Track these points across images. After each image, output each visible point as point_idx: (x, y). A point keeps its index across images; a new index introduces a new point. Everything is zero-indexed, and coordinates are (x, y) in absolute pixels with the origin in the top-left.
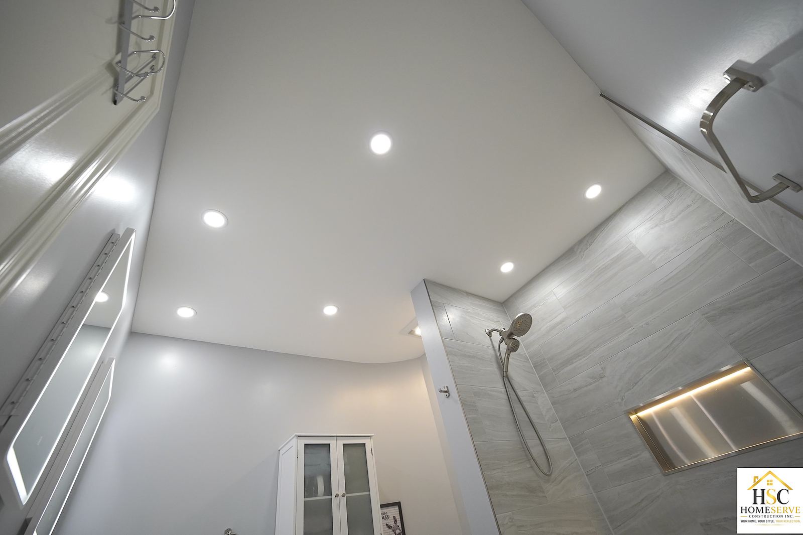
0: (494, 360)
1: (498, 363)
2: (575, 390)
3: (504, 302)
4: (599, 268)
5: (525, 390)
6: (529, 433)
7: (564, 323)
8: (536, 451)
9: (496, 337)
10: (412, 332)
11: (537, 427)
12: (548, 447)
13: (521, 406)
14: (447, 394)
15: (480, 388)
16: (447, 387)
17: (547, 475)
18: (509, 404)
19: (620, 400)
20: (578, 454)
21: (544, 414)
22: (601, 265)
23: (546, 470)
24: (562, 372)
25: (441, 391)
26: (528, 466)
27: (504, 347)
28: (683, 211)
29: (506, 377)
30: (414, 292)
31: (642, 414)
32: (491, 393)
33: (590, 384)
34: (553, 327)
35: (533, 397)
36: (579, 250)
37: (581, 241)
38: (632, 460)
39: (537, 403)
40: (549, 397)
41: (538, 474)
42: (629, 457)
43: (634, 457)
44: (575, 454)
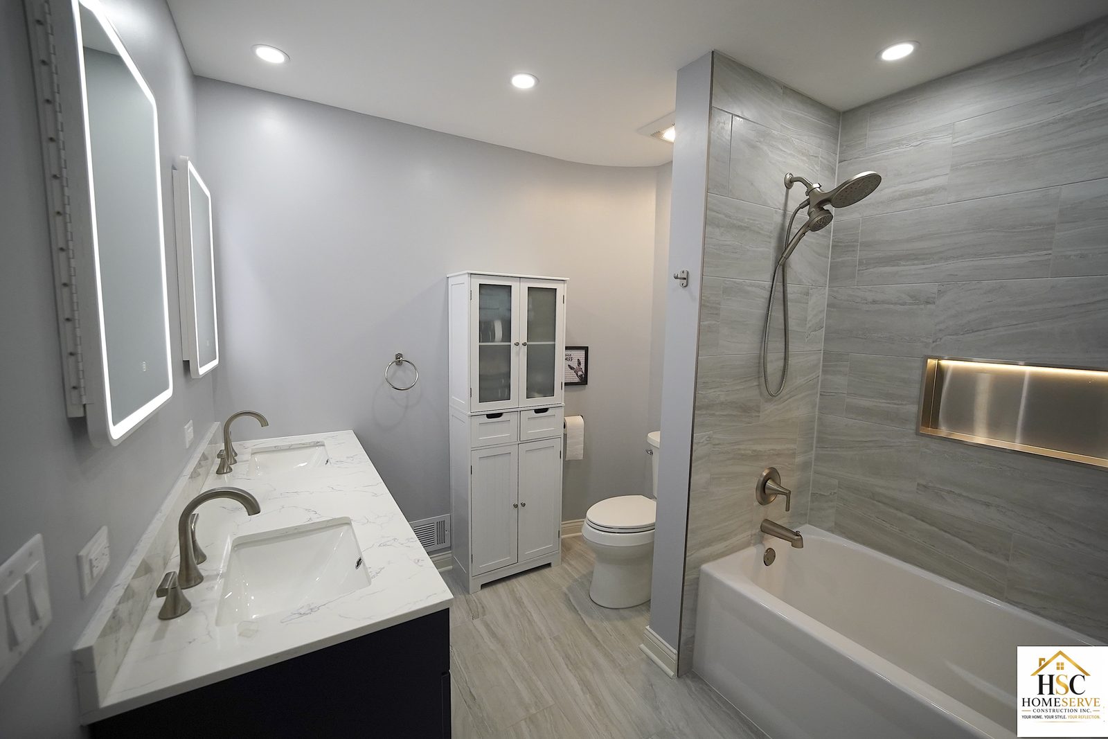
0: (775, 234)
1: (780, 239)
2: (874, 302)
3: (844, 113)
5: (800, 283)
6: (776, 344)
8: (774, 365)
9: (799, 191)
10: (657, 134)
11: (790, 336)
12: (791, 361)
13: (782, 307)
14: (685, 281)
15: (735, 282)
16: (688, 273)
17: (771, 395)
18: (767, 305)
19: (931, 341)
20: (825, 372)
21: (808, 319)
23: (773, 389)
24: (872, 270)
25: (676, 278)
27: (803, 215)
29: (781, 264)
30: (685, 73)
31: (947, 364)
32: (749, 288)
33: (904, 304)
34: (906, 196)
35: (808, 294)
38: (889, 405)
39: (807, 303)
40: (829, 295)
41: (761, 394)
42: (888, 401)
43: (895, 404)
44: (821, 371)
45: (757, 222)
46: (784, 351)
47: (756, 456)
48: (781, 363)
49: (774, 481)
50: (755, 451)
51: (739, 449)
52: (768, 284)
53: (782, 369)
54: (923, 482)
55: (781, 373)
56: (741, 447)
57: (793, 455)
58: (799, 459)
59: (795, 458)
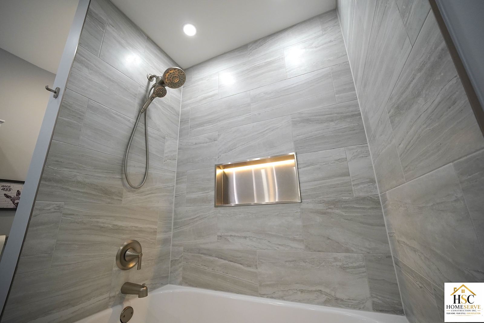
0: (140, 97)
2: (196, 144)
4: (255, 66)
5: (158, 130)
7: (213, 97)
12: (150, 171)
13: (144, 138)
14: (55, 94)
15: (101, 106)
18: (132, 132)
19: (217, 157)
20: (177, 183)
21: (165, 151)
22: (257, 64)
24: (195, 130)
26: (118, 176)
28: (325, 43)
31: (227, 171)
33: (207, 143)
34: (205, 98)
35: (164, 138)
36: (251, 48)
37: (255, 42)
38: (204, 194)
39: (164, 143)
40: (179, 144)
41: (124, 185)
42: (203, 192)
43: (206, 193)
44: (175, 183)
45: (125, 84)
46: (146, 163)
47: (117, 230)
48: (143, 170)
49: (134, 249)
50: (114, 225)
51: (98, 222)
52: (133, 120)
53: (144, 173)
54: (219, 234)
55: (143, 176)
56: (98, 220)
57: (155, 232)
58: (160, 236)
59: (156, 235)
